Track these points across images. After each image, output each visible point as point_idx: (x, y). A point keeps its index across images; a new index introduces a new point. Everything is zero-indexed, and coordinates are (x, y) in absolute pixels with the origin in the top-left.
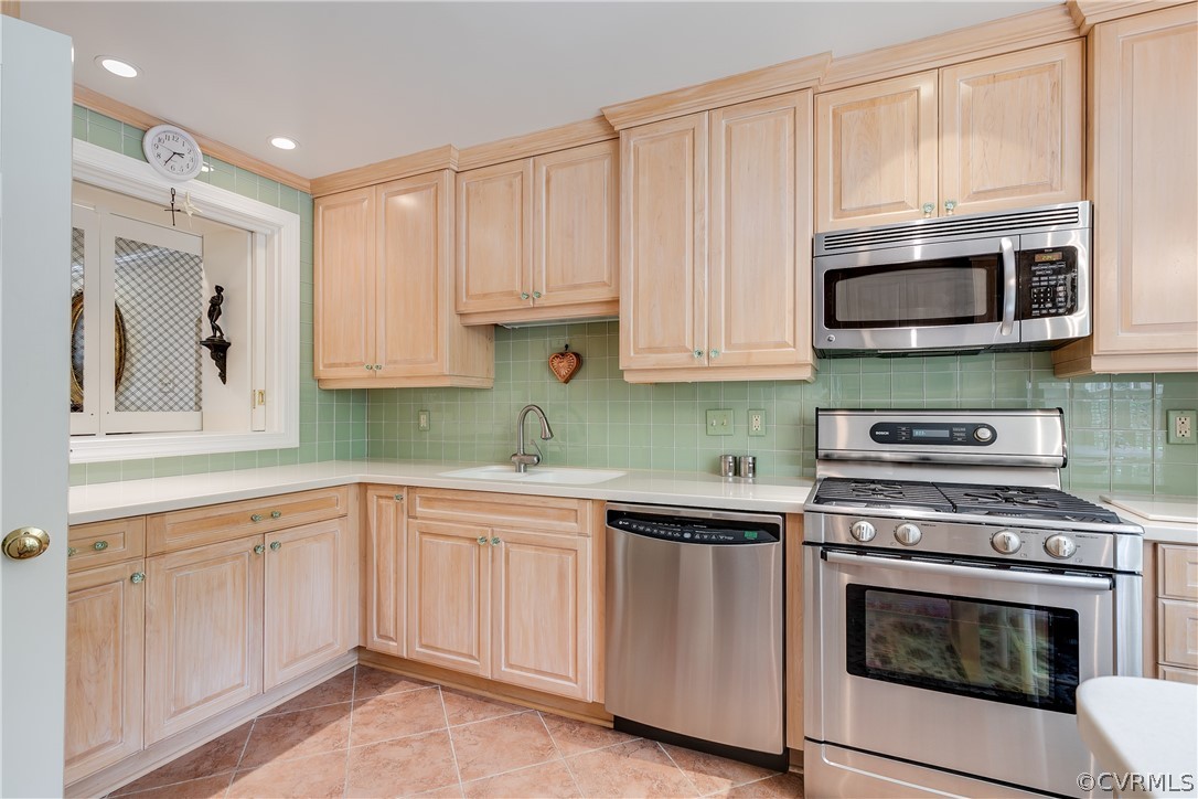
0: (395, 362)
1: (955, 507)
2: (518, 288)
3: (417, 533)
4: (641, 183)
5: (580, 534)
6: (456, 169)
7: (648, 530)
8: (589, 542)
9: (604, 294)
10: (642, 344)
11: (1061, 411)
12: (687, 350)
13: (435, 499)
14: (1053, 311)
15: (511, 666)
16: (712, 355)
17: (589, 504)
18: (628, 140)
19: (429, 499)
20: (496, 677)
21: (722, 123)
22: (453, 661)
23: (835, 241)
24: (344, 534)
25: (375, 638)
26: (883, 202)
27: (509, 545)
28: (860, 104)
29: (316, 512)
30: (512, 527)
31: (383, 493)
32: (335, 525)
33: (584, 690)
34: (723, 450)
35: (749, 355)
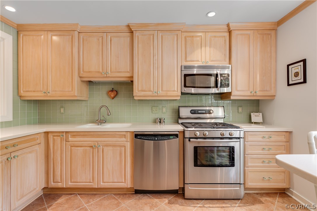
0: (56, 91)
1: (214, 127)
2: (101, 71)
3: (70, 147)
4: (139, 46)
5: (126, 141)
6: (79, 31)
7: (146, 138)
8: (129, 143)
9: (128, 75)
10: (140, 89)
11: (224, 107)
12: (152, 91)
13: (76, 135)
14: (225, 86)
15: (104, 182)
16: (158, 93)
17: (129, 133)
18: (136, 34)
19: (74, 135)
20: (99, 187)
21: (160, 34)
22: (84, 185)
23: (186, 67)
24: (40, 149)
25: (52, 183)
26: (195, 60)
27: (103, 147)
28: (190, 37)
29: (30, 143)
30: (104, 141)
31: (56, 134)
32: (37, 147)
33: (127, 184)
34: (156, 117)
35: (167, 93)
